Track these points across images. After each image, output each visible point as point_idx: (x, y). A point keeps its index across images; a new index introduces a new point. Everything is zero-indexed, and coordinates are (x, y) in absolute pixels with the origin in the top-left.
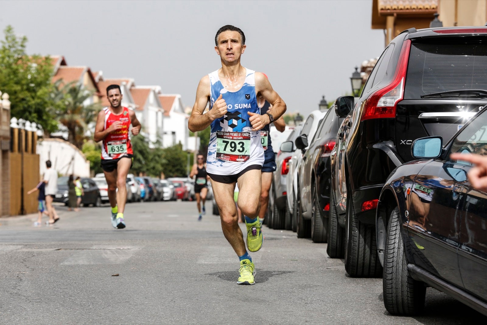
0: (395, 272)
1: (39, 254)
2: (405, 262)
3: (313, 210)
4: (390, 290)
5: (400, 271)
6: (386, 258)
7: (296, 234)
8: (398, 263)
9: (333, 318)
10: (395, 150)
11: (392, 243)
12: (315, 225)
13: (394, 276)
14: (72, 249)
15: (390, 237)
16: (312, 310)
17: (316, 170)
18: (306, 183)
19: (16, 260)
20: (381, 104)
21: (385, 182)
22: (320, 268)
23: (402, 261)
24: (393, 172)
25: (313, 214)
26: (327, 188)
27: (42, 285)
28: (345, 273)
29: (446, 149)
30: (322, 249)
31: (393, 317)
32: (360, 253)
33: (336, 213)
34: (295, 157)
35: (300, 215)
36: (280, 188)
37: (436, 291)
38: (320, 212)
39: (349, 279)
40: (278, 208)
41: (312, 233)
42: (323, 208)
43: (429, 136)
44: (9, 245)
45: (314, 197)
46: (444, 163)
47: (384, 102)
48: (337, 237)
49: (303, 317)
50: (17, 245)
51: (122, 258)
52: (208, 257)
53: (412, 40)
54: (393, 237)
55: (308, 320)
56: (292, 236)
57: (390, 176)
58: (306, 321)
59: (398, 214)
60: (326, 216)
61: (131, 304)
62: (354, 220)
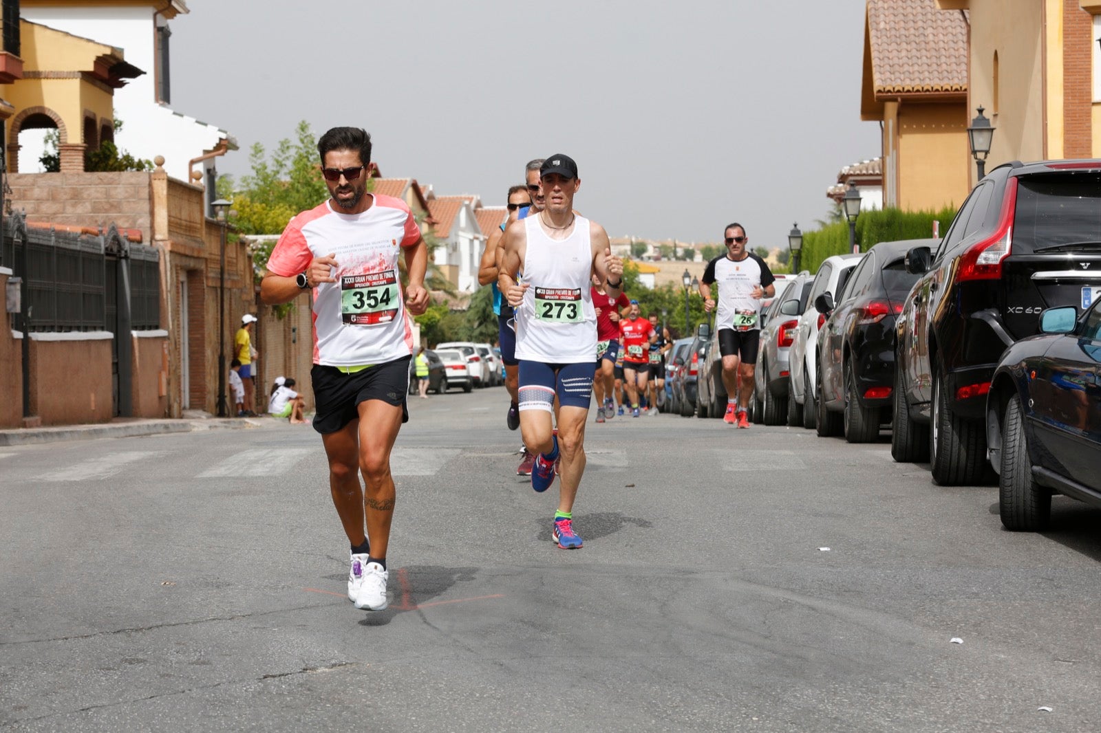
0: (1015, 476)
1: (500, 460)
2: (1029, 463)
3: (847, 397)
4: (1009, 499)
5: (1022, 475)
6: (1001, 459)
7: (815, 432)
8: (1019, 466)
9: (936, 534)
10: (1001, 319)
11: (1012, 440)
12: (851, 418)
13: (1014, 482)
15: (1007, 433)
16: (906, 525)
17: (853, 341)
19: (478, 467)
20: (981, 260)
21: (999, 362)
22: (893, 474)
23: (1024, 463)
24: (1005, 352)
25: (846, 403)
28: (932, 481)
31: (1012, 533)
32: (954, 455)
33: (907, 402)
34: (807, 323)
35: (821, 406)
36: (776, 365)
38: (858, 400)
39: (939, 489)
40: (772, 395)
41: (847, 429)
42: (863, 394)
45: (848, 380)
46: (1079, 340)
47: (985, 259)
48: (907, 433)
49: (899, 533)
50: (452, 448)
52: (731, 462)
53: (1020, 177)
54: (1013, 432)
56: (809, 434)
58: (905, 539)
59: (1018, 403)
60: (866, 407)
61: (672, 520)
62: (945, 411)
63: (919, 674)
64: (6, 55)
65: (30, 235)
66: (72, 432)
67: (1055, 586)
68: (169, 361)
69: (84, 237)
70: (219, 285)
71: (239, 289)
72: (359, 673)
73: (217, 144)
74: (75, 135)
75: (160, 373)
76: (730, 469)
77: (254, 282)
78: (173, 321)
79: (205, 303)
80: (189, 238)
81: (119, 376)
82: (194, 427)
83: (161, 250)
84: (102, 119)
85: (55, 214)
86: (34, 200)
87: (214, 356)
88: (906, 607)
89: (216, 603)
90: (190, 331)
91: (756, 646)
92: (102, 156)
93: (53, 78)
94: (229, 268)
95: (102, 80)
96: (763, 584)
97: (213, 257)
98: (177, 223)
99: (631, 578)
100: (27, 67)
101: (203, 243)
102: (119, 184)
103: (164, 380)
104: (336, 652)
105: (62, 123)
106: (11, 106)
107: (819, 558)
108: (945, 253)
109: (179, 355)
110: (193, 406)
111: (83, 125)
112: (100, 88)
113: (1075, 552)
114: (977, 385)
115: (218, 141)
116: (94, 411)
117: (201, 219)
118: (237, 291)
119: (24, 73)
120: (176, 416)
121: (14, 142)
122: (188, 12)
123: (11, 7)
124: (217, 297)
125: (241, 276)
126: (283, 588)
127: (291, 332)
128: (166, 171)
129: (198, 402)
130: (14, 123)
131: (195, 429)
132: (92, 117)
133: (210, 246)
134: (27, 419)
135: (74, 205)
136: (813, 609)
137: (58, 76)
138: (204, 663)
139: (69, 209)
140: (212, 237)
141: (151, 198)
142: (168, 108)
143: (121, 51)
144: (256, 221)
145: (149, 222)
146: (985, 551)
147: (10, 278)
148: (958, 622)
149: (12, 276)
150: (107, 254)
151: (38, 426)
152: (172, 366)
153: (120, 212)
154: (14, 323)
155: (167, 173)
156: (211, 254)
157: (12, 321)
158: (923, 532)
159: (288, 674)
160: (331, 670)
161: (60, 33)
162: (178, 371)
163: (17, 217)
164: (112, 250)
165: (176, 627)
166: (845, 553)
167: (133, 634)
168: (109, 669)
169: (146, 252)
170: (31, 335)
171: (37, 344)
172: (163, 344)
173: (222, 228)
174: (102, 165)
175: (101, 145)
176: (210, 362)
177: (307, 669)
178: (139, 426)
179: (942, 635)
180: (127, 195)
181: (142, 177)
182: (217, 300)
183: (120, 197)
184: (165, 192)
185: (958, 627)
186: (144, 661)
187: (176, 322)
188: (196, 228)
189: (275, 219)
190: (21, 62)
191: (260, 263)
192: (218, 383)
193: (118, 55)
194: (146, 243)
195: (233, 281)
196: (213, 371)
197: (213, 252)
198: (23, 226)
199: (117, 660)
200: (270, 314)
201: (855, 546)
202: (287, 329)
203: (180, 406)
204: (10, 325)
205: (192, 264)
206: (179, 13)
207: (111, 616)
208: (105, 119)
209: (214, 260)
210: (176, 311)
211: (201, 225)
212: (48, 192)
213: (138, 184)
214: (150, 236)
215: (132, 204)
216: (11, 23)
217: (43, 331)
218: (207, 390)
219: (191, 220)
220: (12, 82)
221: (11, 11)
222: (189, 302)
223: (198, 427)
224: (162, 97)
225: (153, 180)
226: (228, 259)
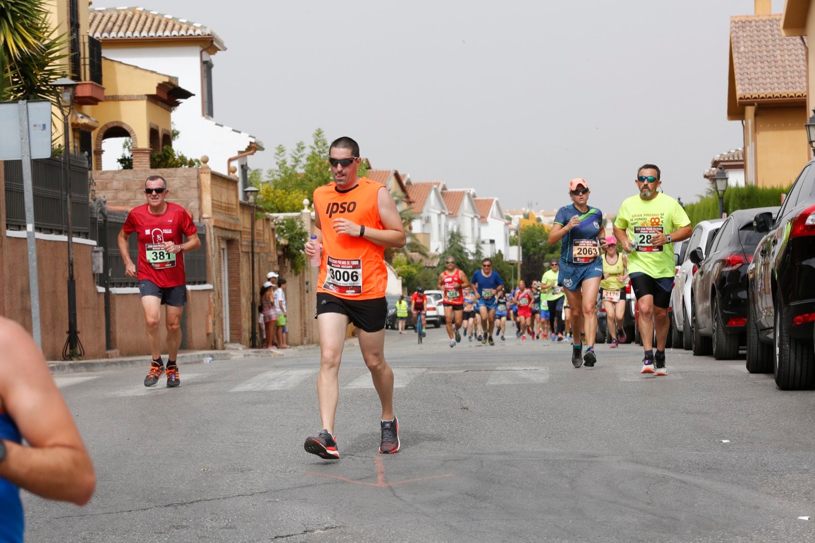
1: (454, 375)
3: (715, 326)
7: (692, 352)
9: (778, 426)
12: (717, 342)
17: (718, 284)
18: (705, 297)
20: (809, 221)
22: (746, 382)
25: (714, 330)
28: (776, 388)
32: (791, 367)
33: (757, 328)
34: (684, 271)
35: (696, 332)
38: (722, 328)
39: (781, 392)
41: (714, 350)
42: (728, 323)
45: (715, 313)
47: (812, 220)
48: (757, 351)
49: (749, 426)
50: (420, 368)
55: (755, 428)
56: (688, 354)
58: (754, 430)
60: (729, 332)
61: (580, 418)
62: (784, 335)
63: (763, 530)
64: (91, 84)
65: (109, 216)
66: (140, 360)
68: (214, 308)
70: (250, 250)
71: (265, 253)
72: (345, 534)
73: (248, 147)
74: (143, 142)
75: (208, 316)
76: (625, 380)
77: (277, 248)
78: (217, 277)
79: (240, 264)
80: (228, 216)
82: (232, 355)
83: (206, 225)
84: (163, 129)
86: (113, 190)
87: (247, 304)
88: (754, 480)
89: (241, 484)
90: (229, 285)
91: (641, 511)
92: (163, 157)
93: (127, 100)
94: (258, 238)
95: (163, 101)
96: (647, 464)
97: (246, 230)
98: (218, 205)
99: (549, 460)
100: (108, 93)
101: (238, 219)
102: (175, 177)
103: (211, 322)
104: (329, 518)
105: (134, 133)
106: (96, 122)
107: (690, 444)
108: (783, 216)
109: (222, 303)
110: (232, 341)
111: (149, 134)
112: (161, 107)
114: (808, 315)
115: (249, 144)
117: (237, 201)
118: (264, 255)
119: (105, 97)
120: (219, 348)
121: (99, 148)
122: (225, 49)
123: (95, 48)
124: (249, 259)
125: (267, 243)
126: (290, 472)
127: (305, 284)
128: (210, 167)
129: (236, 338)
130: (98, 134)
131: (234, 358)
132: (155, 128)
133: (244, 221)
134: (109, 352)
136: (684, 483)
137: (130, 98)
138: (231, 528)
140: (245, 215)
141: (199, 187)
142: (212, 121)
143: (176, 79)
144: (278, 203)
145: (198, 204)
147: (95, 248)
148: (793, 491)
149: (96, 246)
151: (117, 357)
152: (217, 311)
153: (176, 198)
154: (98, 281)
155: (210, 169)
156: (244, 228)
157: (97, 279)
158: (768, 425)
159: (293, 535)
160: (325, 531)
161: (132, 67)
162: (220, 315)
163: (100, 203)
165: (211, 502)
167: (179, 507)
168: (161, 533)
170: (111, 289)
171: (115, 296)
172: (209, 295)
173: (252, 208)
174: (164, 163)
175: (163, 149)
176: (245, 307)
177: (307, 532)
178: (191, 356)
179: (780, 501)
180: (181, 185)
181: (193, 172)
182: (249, 262)
183: (177, 186)
184: (209, 182)
185: (793, 494)
186: (187, 527)
187: (219, 279)
188: (232, 209)
189: (292, 201)
190: (103, 89)
191: (281, 234)
192: (251, 323)
193: (174, 82)
195: (261, 247)
196: (247, 315)
197: (246, 226)
198: (104, 209)
199: (167, 526)
200: (289, 272)
201: (716, 435)
202: (301, 282)
203: (223, 340)
204: (96, 283)
205: (230, 235)
206: (219, 50)
207: (163, 495)
208: (165, 130)
209: (246, 232)
210: (219, 271)
211: (237, 207)
212: (124, 184)
213: (190, 177)
214: (198, 215)
215: (185, 191)
216: (95, 60)
217: (120, 287)
218: (243, 328)
219: (230, 203)
220: (97, 104)
221: (95, 52)
222: (228, 263)
223: (236, 356)
224: (207, 112)
225: (201, 174)
226: (257, 231)
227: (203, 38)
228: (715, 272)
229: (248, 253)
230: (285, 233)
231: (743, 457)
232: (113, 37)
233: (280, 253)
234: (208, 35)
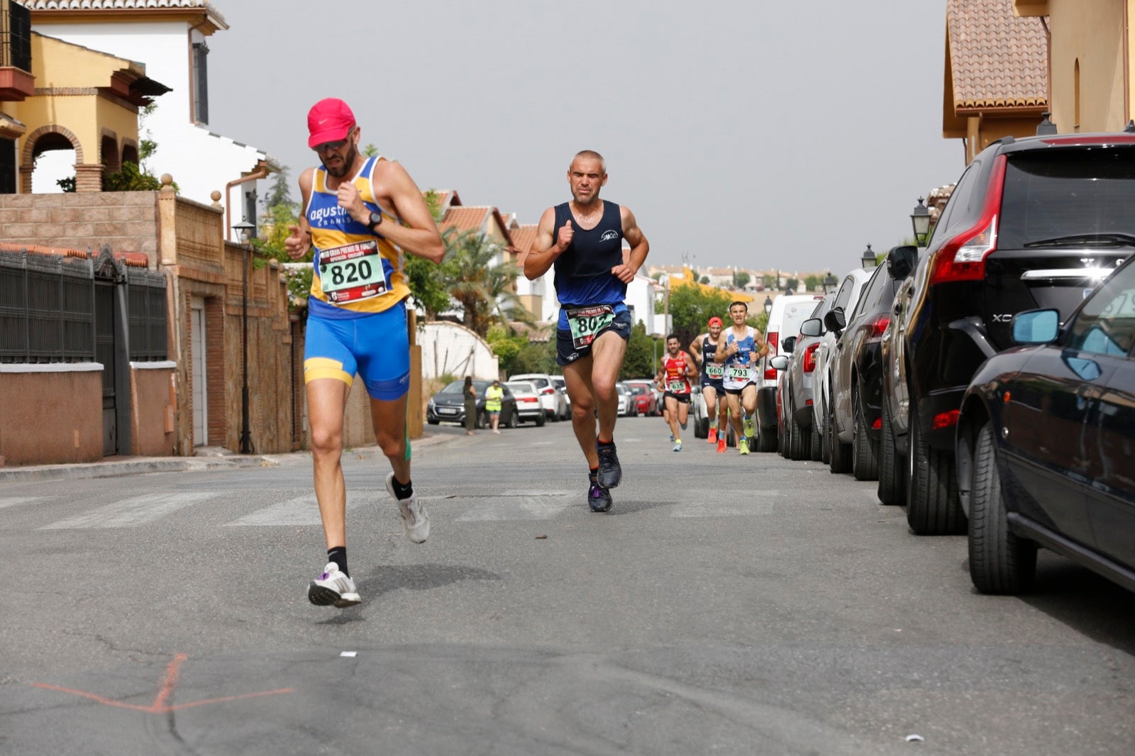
0: (987, 526)
2: (1003, 510)
3: (855, 428)
4: (980, 554)
5: (996, 524)
6: (972, 503)
7: (828, 467)
8: (991, 512)
9: (890, 600)
10: (985, 330)
11: (983, 479)
12: (859, 453)
13: (986, 532)
14: (473, 497)
15: (979, 470)
16: (855, 588)
17: (860, 363)
18: (843, 386)
19: (387, 514)
21: (969, 382)
22: (868, 521)
23: (998, 509)
24: (981, 367)
25: (855, 434)
26: (877, 394)
27: (427, 553)
28: (906, 531)
29: (1065, 328)
30: (871, 490)
31: (985, 597)
33: (892, 433)
34: (826, 344)
35: (834, 437)
36: (802, 393)
37: (1054, 553)
38: (866, 431)
39: (915, 539)
40: (799, 426)
41: (855, 465)
42: (872, 425)
43: (1038, 307)
44: (374, 490)
45: (855, 408)
46: (1063, 352)
47: (966, 255)
48: (894, 471)
49: (842, 599)
51: (551, 510)
52: (688, 506)
53: (1009, 155)
54: (984, 470)
55: (849, 604)
56: (822, 470)
57: (976, 372)
58: (847, 607)
59: (991, 433)
60: (875, 438)
62: (920, 444)
64: (13, 70)
67: (1021, 669)
69: (68, 261)
70: (241, 313)
71: (268, 318)
73: (256, 166)
74: (92, 156)
75: (165, 407)
76: (682, 515)
77: (288, 310)
78: (183, 351)
79: (224, 333)
80: (204, 262)
81: (116, 411)
82: (190, 465)
83: (168, 275)
84: (123, 138)
85: (53, 237)
86: (31, 222)
87: (236, 387)
88: (821, 701)
90: (208, 362)
92: (123, 178)
93: (69, 95)
94: (258, 295)
95: (123, 97)
96: (642, 670)
97: (236, 283)
98: (189, 247)
99: (474, 662)
100: (37, 84)
101: (222, 268)
102: (123, 205)
103: (171, 415)
105: (78, 142)
106: (21, 125)
107: (730, 633)
109: (191, 388)
110: (212, 443)
111: (100, 144)
112: (120, 105)
113: (1058, 622)
115: (256, 163)
116: (78, 448)
117: (220, 242)
118: (266, 319)
119: (37, 90)
120: (186, 454)
121: (27, 163)
122: (227, 27)
123: (20, 19)
124: (240, 325)
125: (273, 303)
126: (5, 683)
128: (177, 191)
129: (217, 437)
130: (26, 143)
131: (192, 468)
132: (111, 136)
133: (232, 271)
135: (75, 228)
137: (74, 92)
139: (70, 232)
140: (235, 262)
141: (157, 219)
142: (206, 129)
143: (143, 66)
145: (155, 245)
146: (944, 621)
148: (885, 722)
150: (97, 279)
152: (182, 399)
153: (124, 235)
155: (177, 193)
156: (233, 280)
158: (874, 597)
161: (76, 48)
162: (188, 406)
164: (104, 274)
166: (765, 626)
169: (149, 277)
172: (170, 376)
173: (245, 252)
174: (122, 185)
175: (123, 166)
176: (231, 395)
179: (858, 741)
180: (131, 216)
181: (148, 197)
182: (240, 329)
183: (125, 218)
184: (173, 213)
185: (883, 729)
187: (186, 353)
188: (213, 252)
190: (33, 78)
191: (297, 290)
192: (241, 418)
193: (138, 70)
194: (153, 268)
195: (261, 309)
196: (235, 406)
197: (236, 278)
201: (781, 616)
203: (192, 443)
205: (208, 290)
206: (218, 29)
208: (128, 139)
209: (238, 286)
210: (187, 342)
211: (220, 248)
212: (47, 214)
213: (143, 205)
214: (156, 260)
215: (137, 226)
216: (21, 36)
217: (11, 363)
218: (228, 425)
219: (209, 243)
220: (23, 100)
221: (20, 24)
222: (207, 331)
223: (194, 465)
224: (198, 116)
225: (160, 201)
226: (255, 286)
227: (193, 10)
228: (857, 344)
229: (239, 316)
230: (302, 290)
231: (813, 657)
232: (64, 8)
233: (295, 318)
234: (200, 6)
